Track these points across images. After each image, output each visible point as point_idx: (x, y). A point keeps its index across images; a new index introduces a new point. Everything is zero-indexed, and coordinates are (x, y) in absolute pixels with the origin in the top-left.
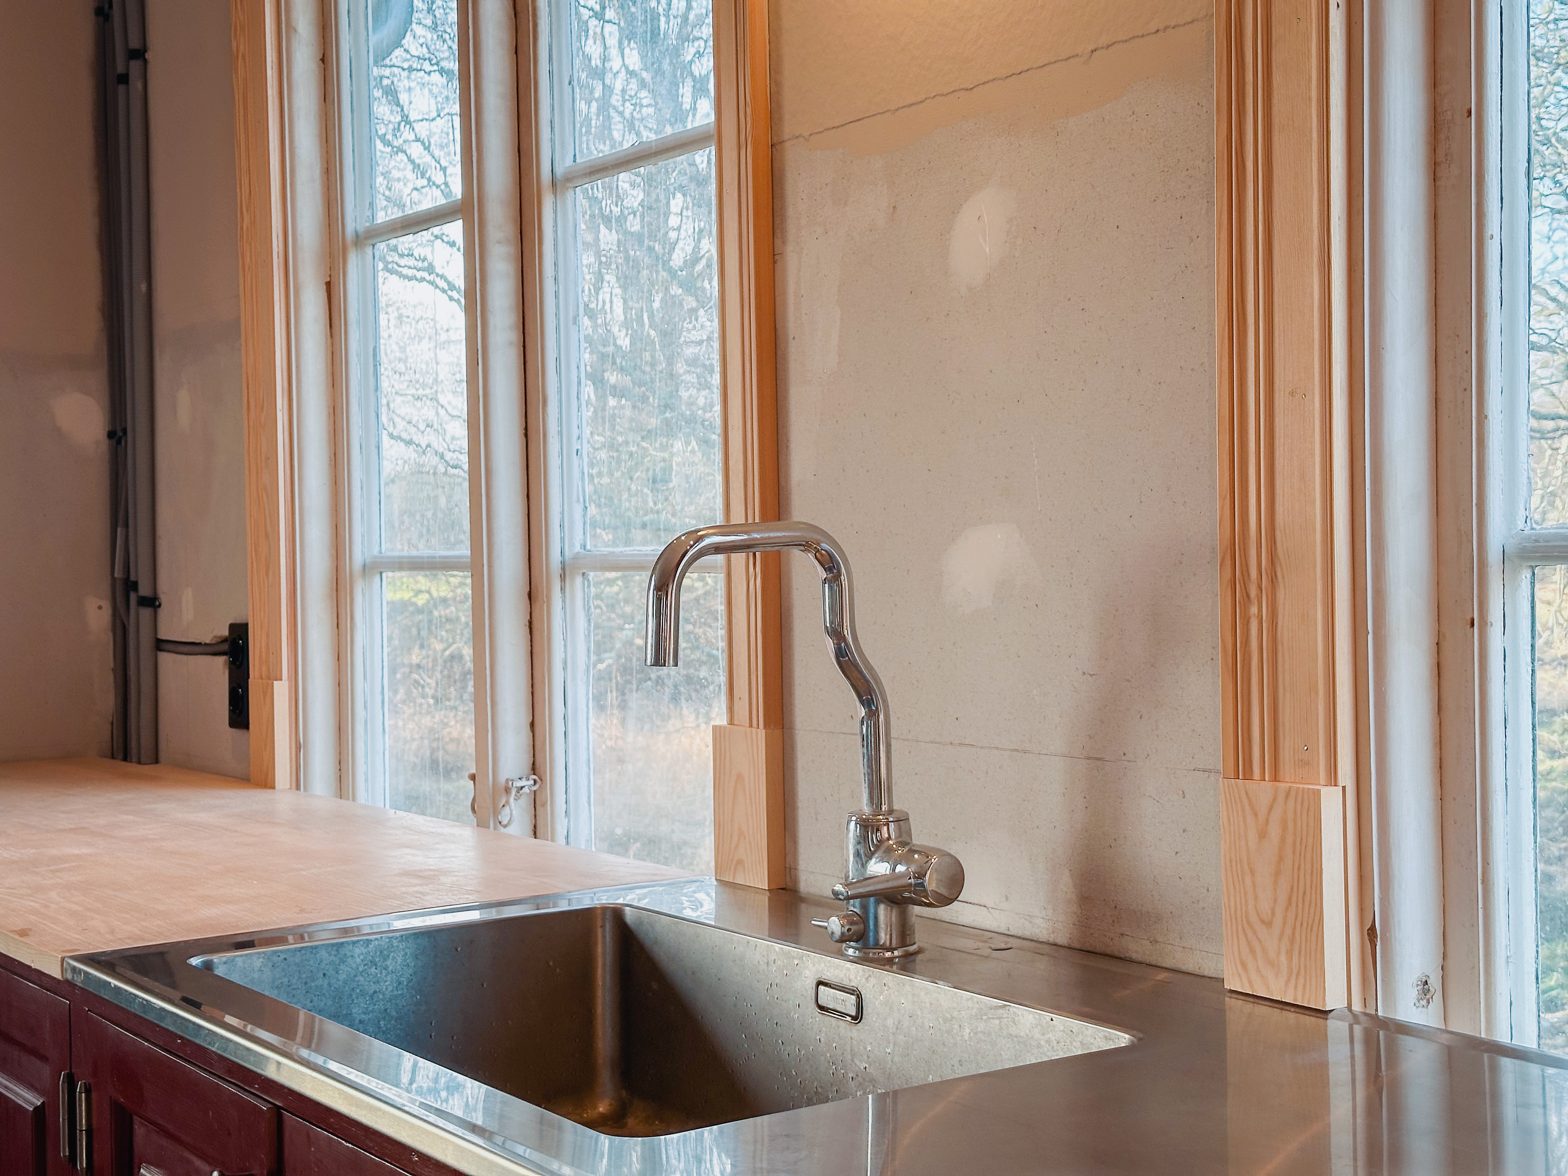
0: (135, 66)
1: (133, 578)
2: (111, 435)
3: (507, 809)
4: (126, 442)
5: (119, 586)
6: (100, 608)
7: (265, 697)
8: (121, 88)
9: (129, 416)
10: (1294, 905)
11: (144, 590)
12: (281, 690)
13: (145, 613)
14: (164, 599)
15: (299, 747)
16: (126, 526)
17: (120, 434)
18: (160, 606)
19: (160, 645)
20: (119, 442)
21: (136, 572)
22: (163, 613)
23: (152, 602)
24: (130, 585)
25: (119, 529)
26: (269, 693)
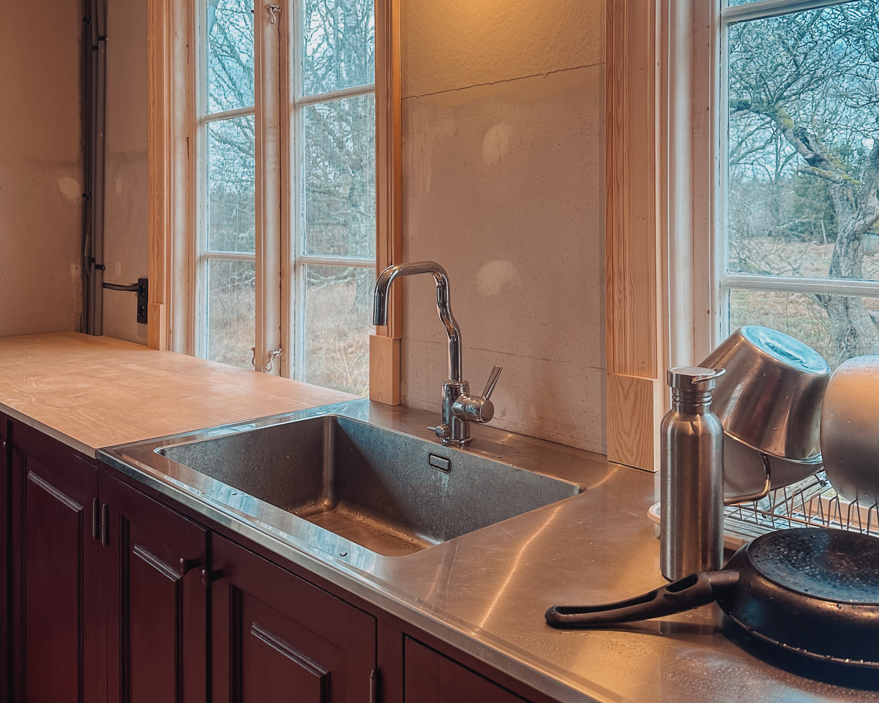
0: (101, 43)
1: (93, 256)
2: (84, 196)
3: (269, 364)
4: (91, 200)
5: (86, 259)
6: (77, 268)
7: (155, 311)
8: (94, 52)
9: (93, 188)
10: (640, 427)
11: (98, 262)
12: (163, 308)
13: (99, 272)
14: (107, 266)
15: (170, 332)
16: (91, 234)
17: (88, 195)
18: (105, 269)
19: (105, 285)
20: (88, 199)
21: (95, 254)
22: (106, 272)
23: (101, 267)
24: (92, 260)
25: (87, 236)
26: (157, 309)
